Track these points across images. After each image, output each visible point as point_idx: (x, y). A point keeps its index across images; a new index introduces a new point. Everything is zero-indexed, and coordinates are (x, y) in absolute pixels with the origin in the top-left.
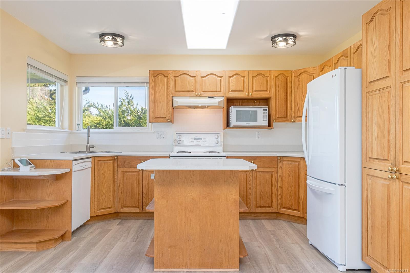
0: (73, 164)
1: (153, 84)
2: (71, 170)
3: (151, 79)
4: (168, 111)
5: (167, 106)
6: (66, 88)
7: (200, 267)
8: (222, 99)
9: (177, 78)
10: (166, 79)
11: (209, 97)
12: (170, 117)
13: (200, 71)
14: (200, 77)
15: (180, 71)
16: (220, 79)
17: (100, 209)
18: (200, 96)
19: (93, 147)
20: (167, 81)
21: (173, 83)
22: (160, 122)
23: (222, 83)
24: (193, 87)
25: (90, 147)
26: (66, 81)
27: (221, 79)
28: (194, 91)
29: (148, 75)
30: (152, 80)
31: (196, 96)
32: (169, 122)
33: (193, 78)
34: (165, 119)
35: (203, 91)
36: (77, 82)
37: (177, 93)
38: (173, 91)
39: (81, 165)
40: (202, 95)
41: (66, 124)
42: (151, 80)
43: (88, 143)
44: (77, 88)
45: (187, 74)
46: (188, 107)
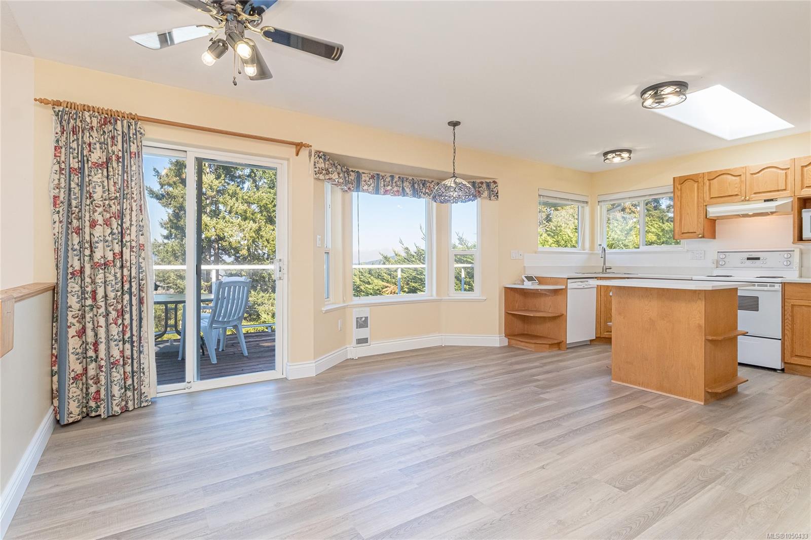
0: (568, 282)
1: (678, 193)
2: (567, 287)
3: (676, 187)
4: (699, 225)
5: (698, 217)
6: (587, 209)
7: (658, 389)
8: (790, 200)
9: (712, 182)
10: (696, 185)
11: (765, 201)
12: (702, 232)
13: (748, 166)
14: (748, 175)
15: (716, 172)
16: (784, 172)
17: (607, 332)
18: (748, 200)
19: (610, 269)
20: (698, 187)
21: (706, 188)
22: (689, 238)
23: (789, 177)
24: (736, 190)
25: (606, 269)
26: (587, 202)
27: (786, 173)
28: (739, 194)
29: (672, 183)
30: (678, 188)
31: (743, 201)
32: (701, 238)
33: (738, 178)
34: (696, 234)
35: (755, 193)
36: (599, 202)
37: (712, 200)
38: (707, 199)
39: (580, 283)
40: (752, 198)
41: (587, 245)
42: (676, 189)
43: (604, 264)
44: (599, 207)
45: (729, 174)
46: (739, 216)
